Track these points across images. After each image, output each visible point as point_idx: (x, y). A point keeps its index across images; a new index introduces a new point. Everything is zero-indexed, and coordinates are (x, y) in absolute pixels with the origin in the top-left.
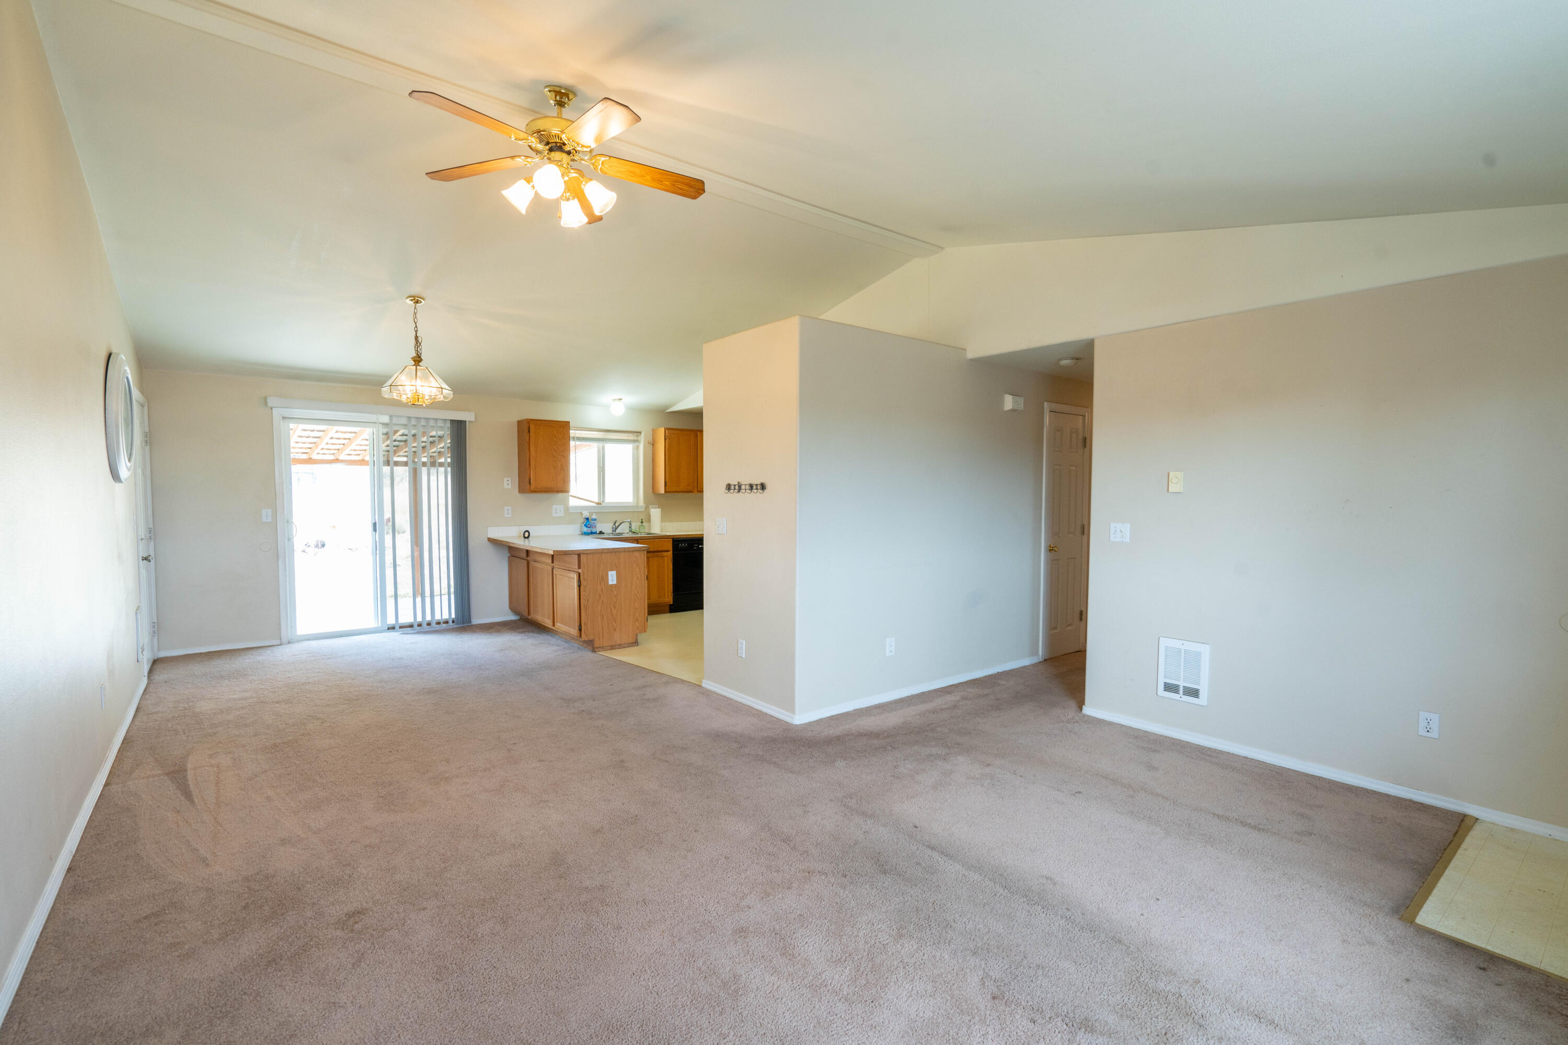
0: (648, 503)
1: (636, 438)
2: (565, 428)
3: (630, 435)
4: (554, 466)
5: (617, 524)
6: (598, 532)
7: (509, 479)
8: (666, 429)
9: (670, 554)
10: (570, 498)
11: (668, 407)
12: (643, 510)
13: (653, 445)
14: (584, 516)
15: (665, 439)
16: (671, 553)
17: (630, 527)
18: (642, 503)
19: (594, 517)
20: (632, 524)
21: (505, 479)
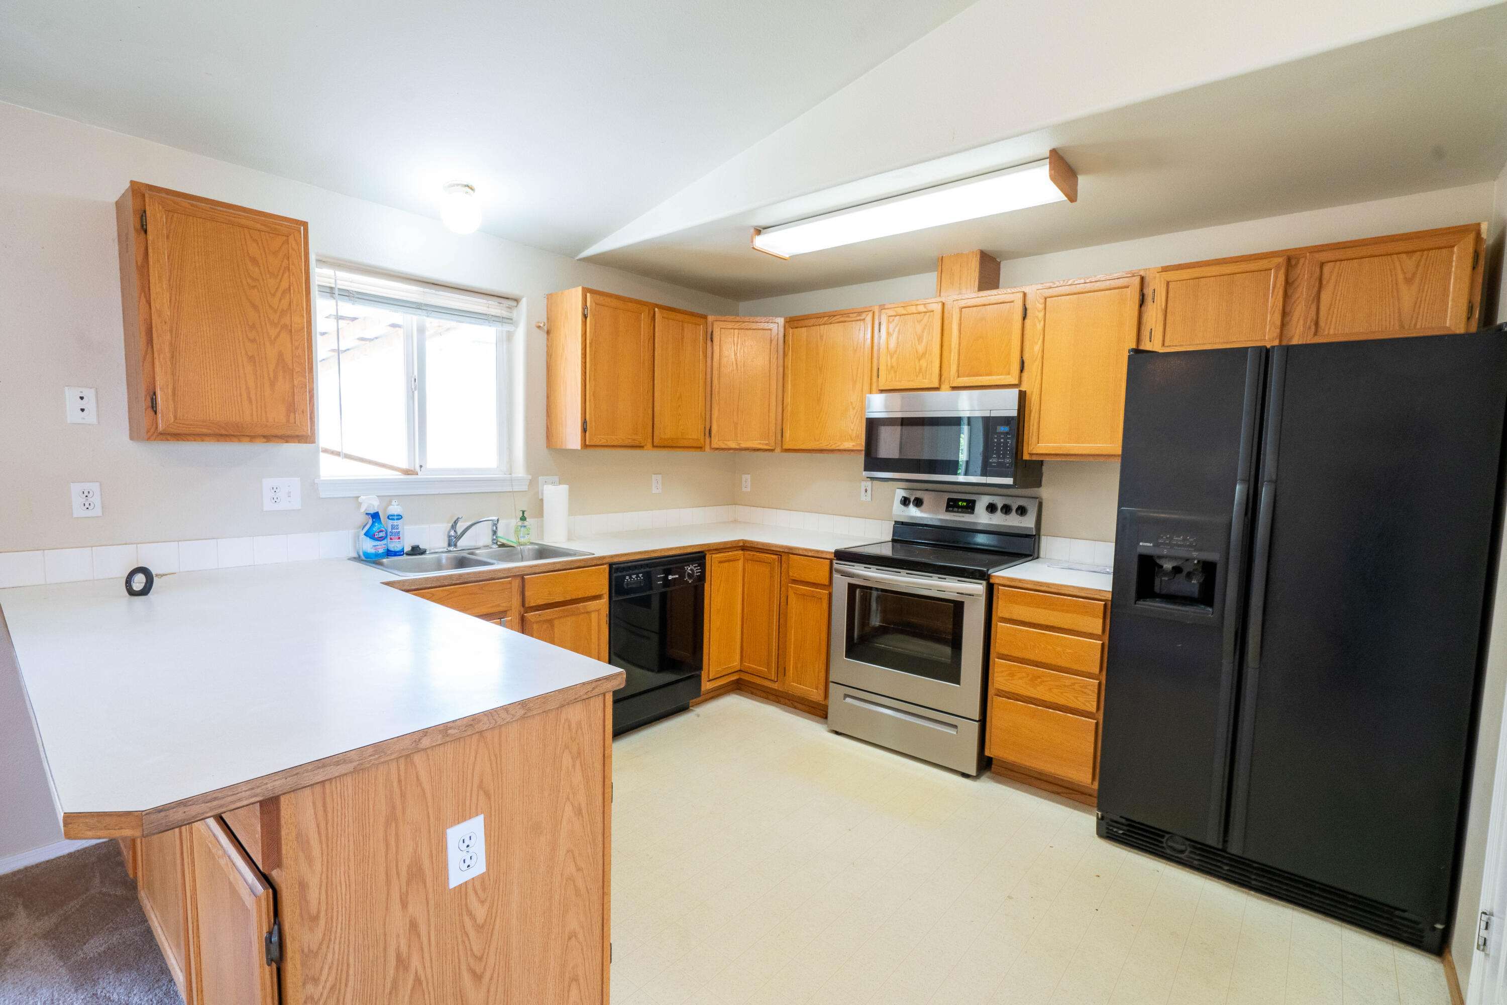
0: (535, 470)
1: (505, 314)
2: (291, 239)
3: (493, 302)
4: (251, 359)
5: (460, 528)
6: (407, 549)
7: (86, 393)
8: (585, 291)
9: (603, 604)
10: (323, 457)
11: (588, 241)
12: (525, 488)
13: (548, 332)
14: (363, 510)
15: (585, 316)
16: (605, 600)
17: (495, 533)
18: (520, 471)
19: (395, 509)
20: (499, 522)
21: (71, 396)
